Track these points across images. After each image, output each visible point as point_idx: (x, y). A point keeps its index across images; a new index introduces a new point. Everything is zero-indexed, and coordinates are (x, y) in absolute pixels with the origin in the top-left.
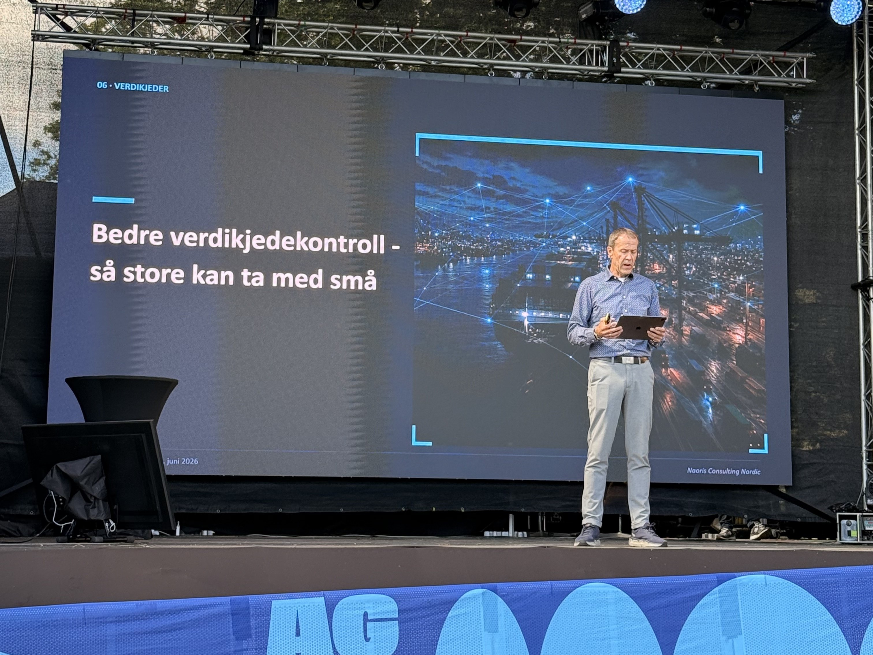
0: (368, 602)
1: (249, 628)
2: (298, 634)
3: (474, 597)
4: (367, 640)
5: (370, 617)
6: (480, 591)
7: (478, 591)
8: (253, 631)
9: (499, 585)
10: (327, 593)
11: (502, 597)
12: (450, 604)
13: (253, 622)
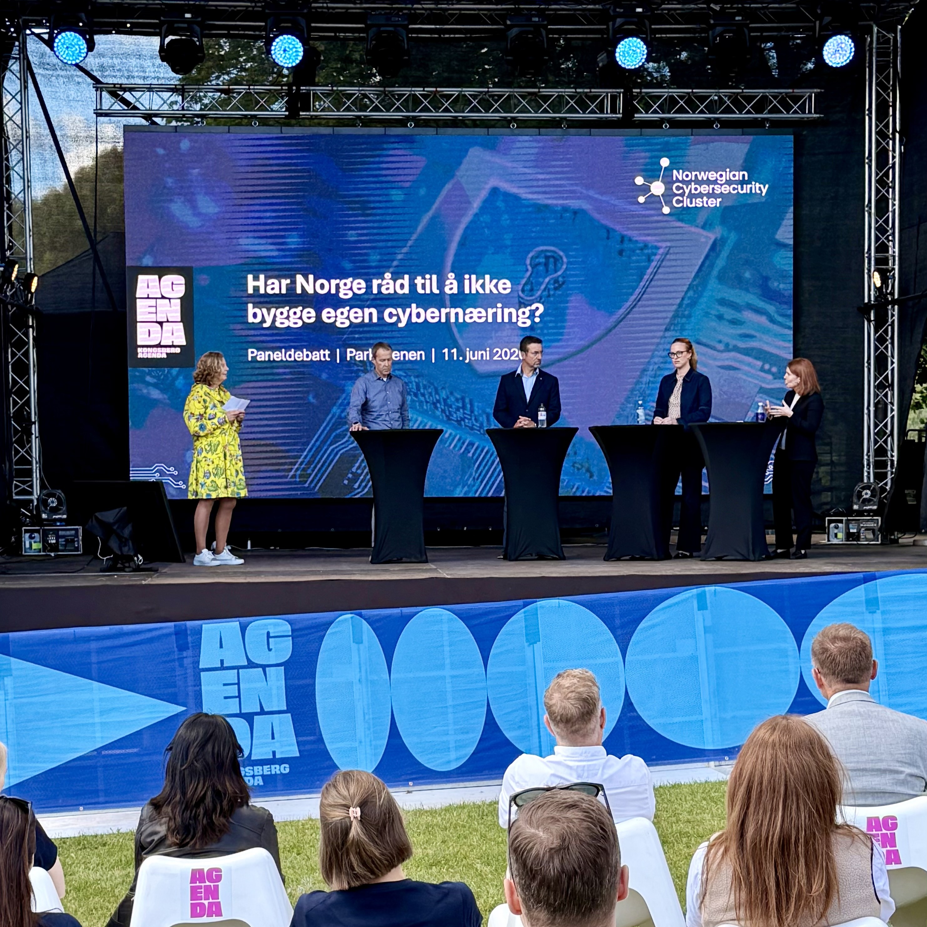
0: (270, 624)
1: (188, 643)
2: (221, 646)
3: (346, 620)
4: (270, 650)
5: (271, 635)
6: (350, 616)
7: (348, 616)
8: (190, 645)
9: (364, 612)
10: (241, 619)
11: (365, 619)
12: (328, 624)
13: (190, 639)
